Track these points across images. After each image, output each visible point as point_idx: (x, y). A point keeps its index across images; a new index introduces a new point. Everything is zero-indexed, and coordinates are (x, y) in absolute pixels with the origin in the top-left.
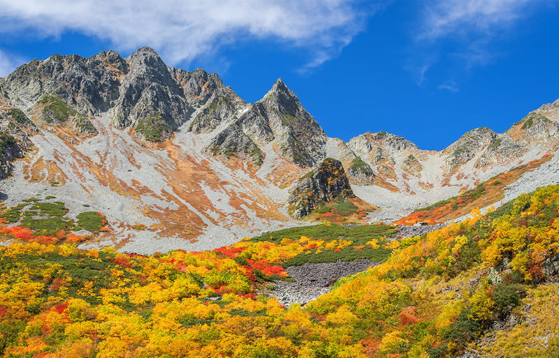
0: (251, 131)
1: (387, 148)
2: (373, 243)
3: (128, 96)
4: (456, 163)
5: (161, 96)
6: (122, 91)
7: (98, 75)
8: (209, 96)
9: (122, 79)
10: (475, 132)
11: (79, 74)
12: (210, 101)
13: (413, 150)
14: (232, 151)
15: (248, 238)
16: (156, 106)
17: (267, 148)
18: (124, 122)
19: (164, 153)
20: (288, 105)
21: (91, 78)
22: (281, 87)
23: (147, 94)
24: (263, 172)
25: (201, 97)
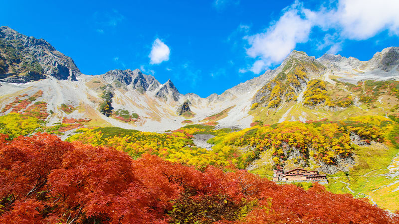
0: (164, 91)
1: (194, 98)
2: (211, 130)
3: (135, 82)
4: (210, 102)
5: (142, 82)
6: (133, 80)
7: (127, 75)
8: (152, 82)
9: (132, 76)
10: (213, 94)
11: (123, 75)
12: (153, 83)
13: (199, 98)
14: (160, 97)
15: (183, 127)
16: (141, 84)
17: (167, 96)
18: (134, 88)
19: (144, 96)
20: (171, 85)
21: (125, 76)
22: (170, 81)
23: (139, 81)
24: (168, 102)
25: (150, 82)
